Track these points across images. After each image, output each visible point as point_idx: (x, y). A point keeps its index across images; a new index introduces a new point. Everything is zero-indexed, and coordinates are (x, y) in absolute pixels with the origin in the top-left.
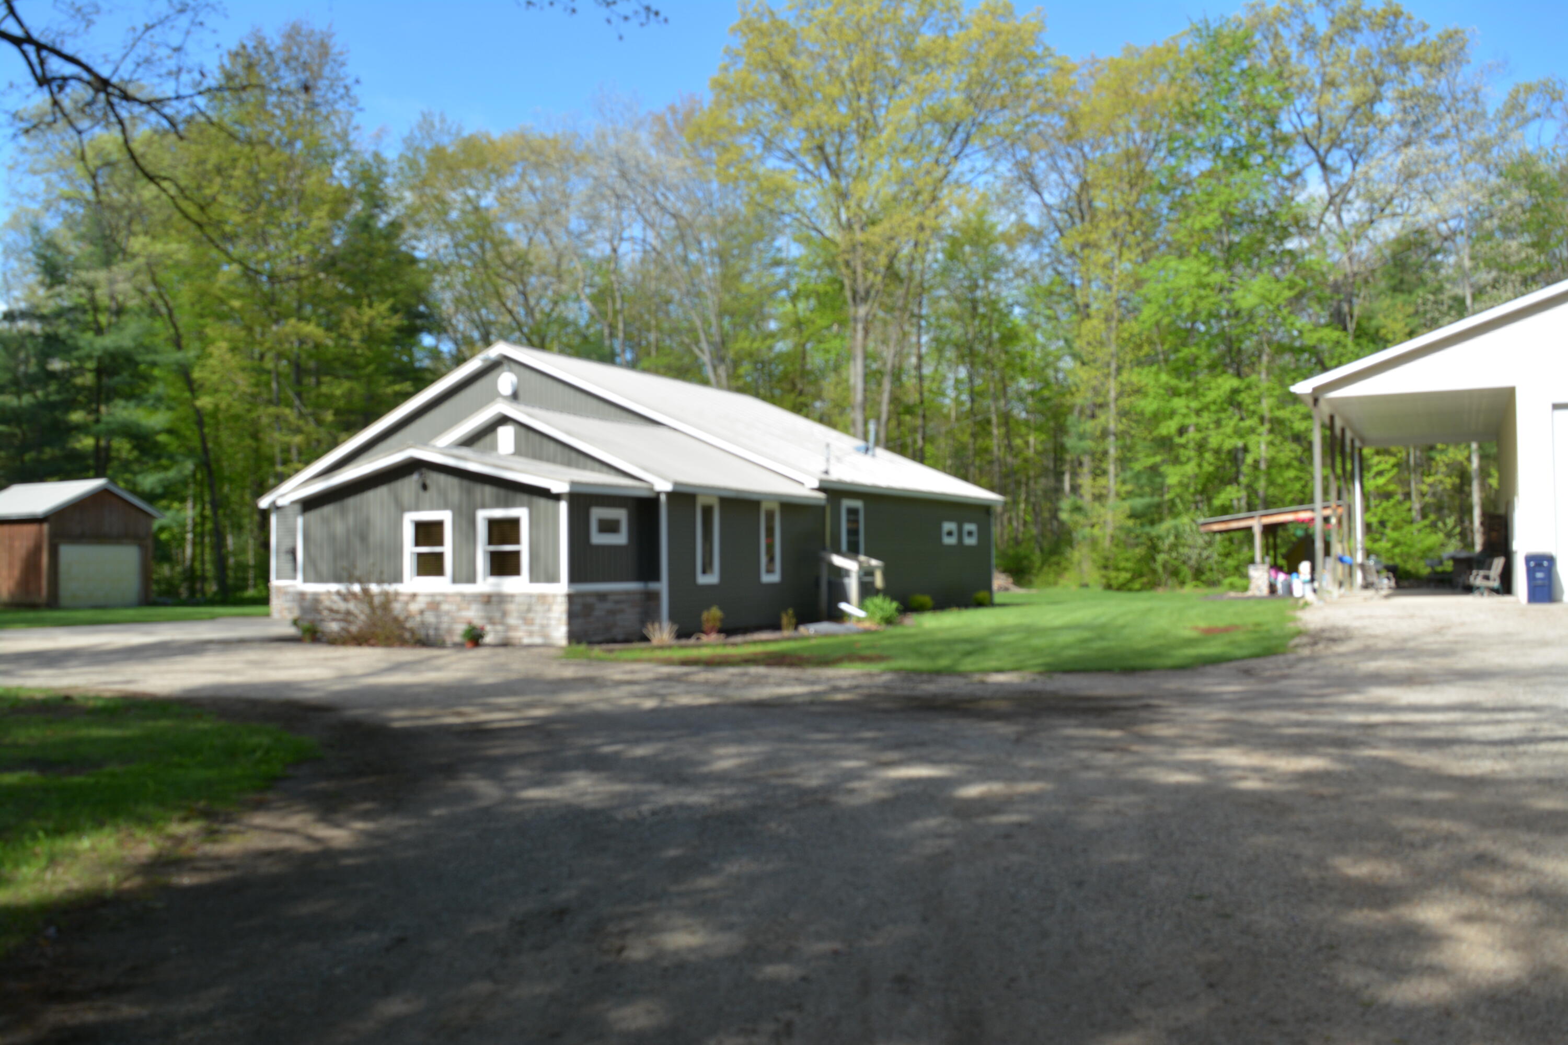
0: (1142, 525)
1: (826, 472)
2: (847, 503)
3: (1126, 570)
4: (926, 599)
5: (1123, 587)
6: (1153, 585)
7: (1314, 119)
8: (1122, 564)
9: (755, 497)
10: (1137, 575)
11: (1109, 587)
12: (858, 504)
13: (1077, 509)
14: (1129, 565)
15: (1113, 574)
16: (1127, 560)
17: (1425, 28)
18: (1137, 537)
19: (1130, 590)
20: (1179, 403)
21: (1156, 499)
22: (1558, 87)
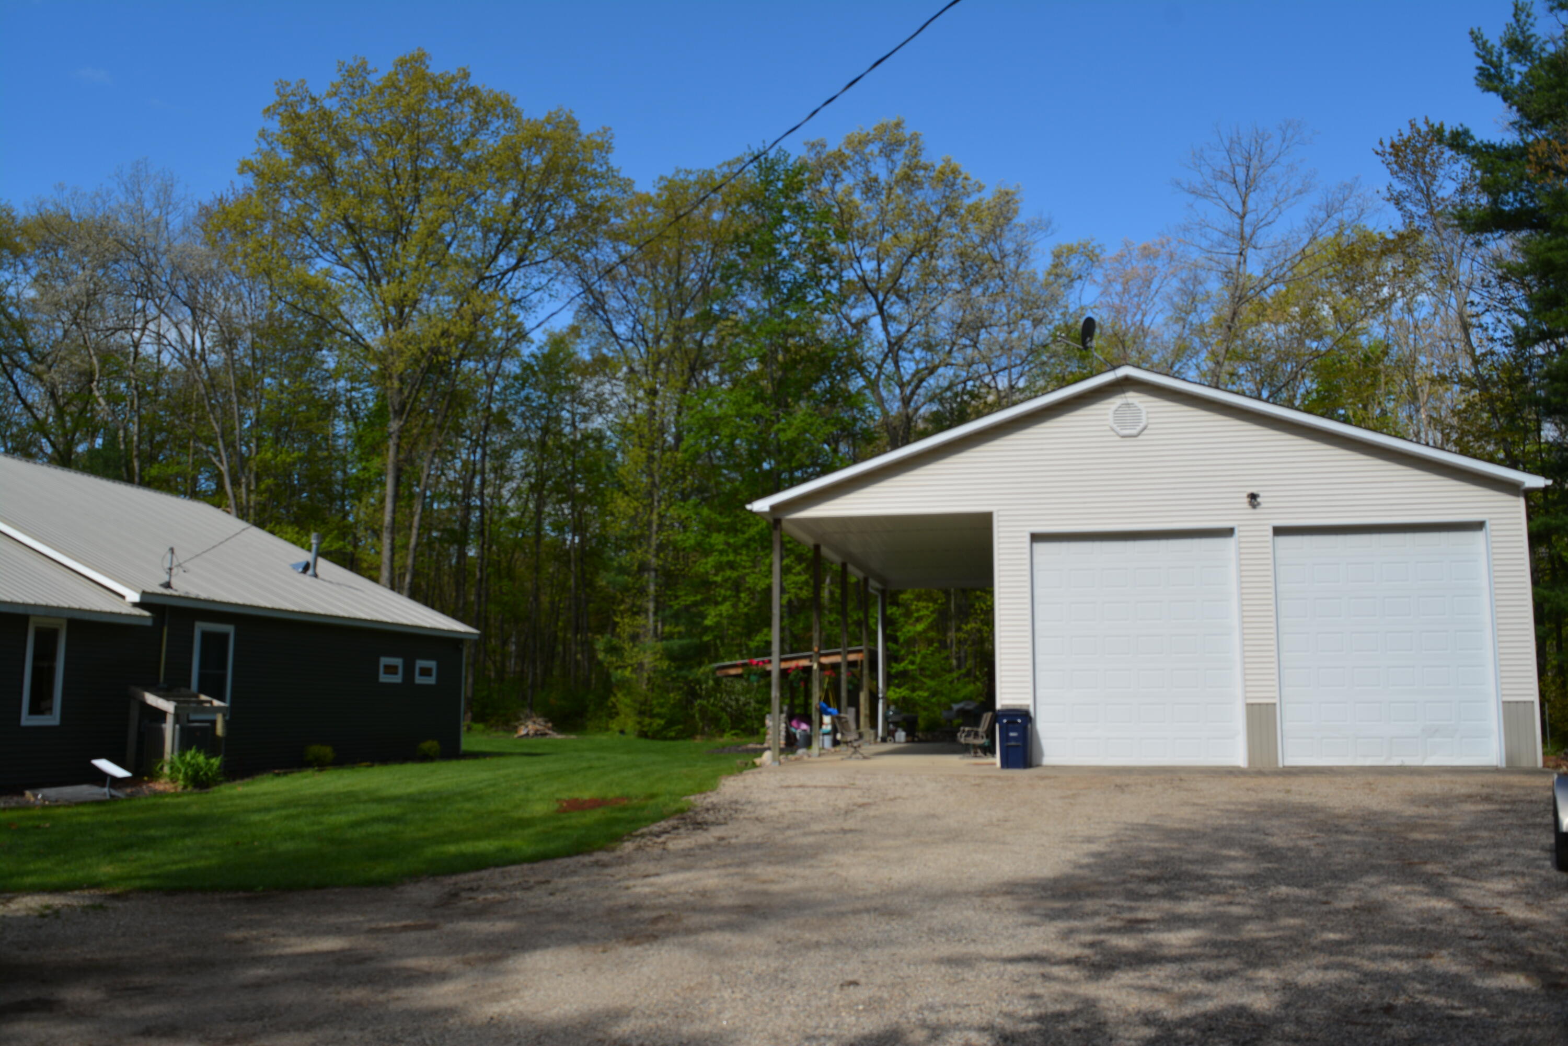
0: (679, 668)
1: (168, 585)
2: (200, 627)
3: (659, 716)
4: (327, 751)
5: (657, 735)
6: (689, 733)
7: (874, 264)
8: (657, 710)
9: (20, 611)
10: (670, 723)
11: (643, 735)
12: (230, 629)
13: (613, 650)
14: (663, 710)
15: (647, 720)
16: (662, 706)
17: (980, 188)
18: (673, 679)
19: (665, 738)
20: (718, 539)
21: (696, 641)
22: (1097, 251)
